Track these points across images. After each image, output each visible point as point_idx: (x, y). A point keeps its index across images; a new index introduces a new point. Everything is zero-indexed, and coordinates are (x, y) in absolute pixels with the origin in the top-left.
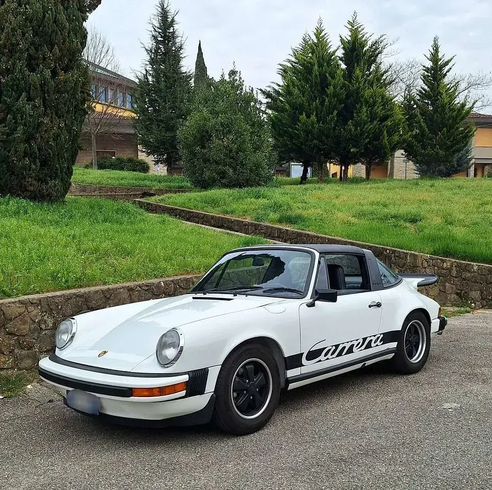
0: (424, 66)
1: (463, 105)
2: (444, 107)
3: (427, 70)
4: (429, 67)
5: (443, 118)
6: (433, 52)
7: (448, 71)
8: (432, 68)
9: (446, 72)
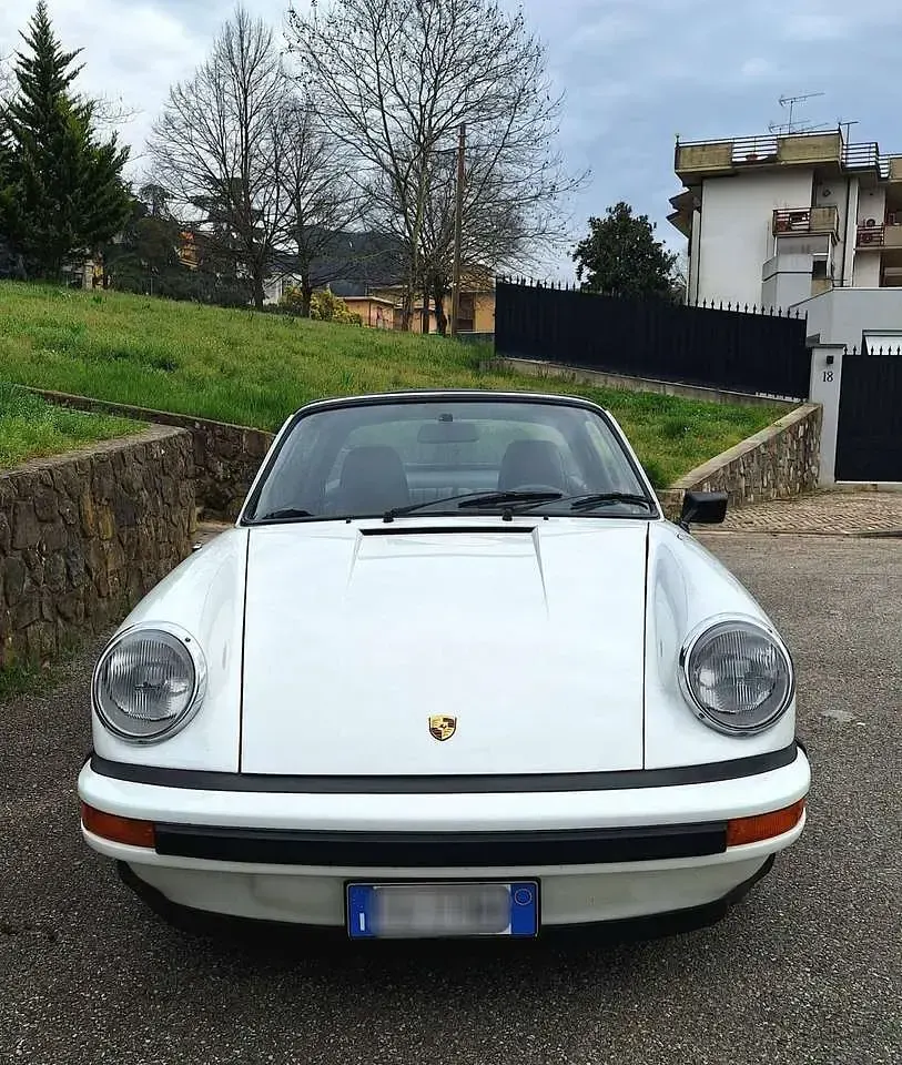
0: (21, 56)
1: (110, 150)
2: (74, 146)
3: (28, 64)
4: (33, 59)
5: (72, 170)
6: (37, 30)
7: (71, 77)
8: (38, 64)
9: (68, 78)
